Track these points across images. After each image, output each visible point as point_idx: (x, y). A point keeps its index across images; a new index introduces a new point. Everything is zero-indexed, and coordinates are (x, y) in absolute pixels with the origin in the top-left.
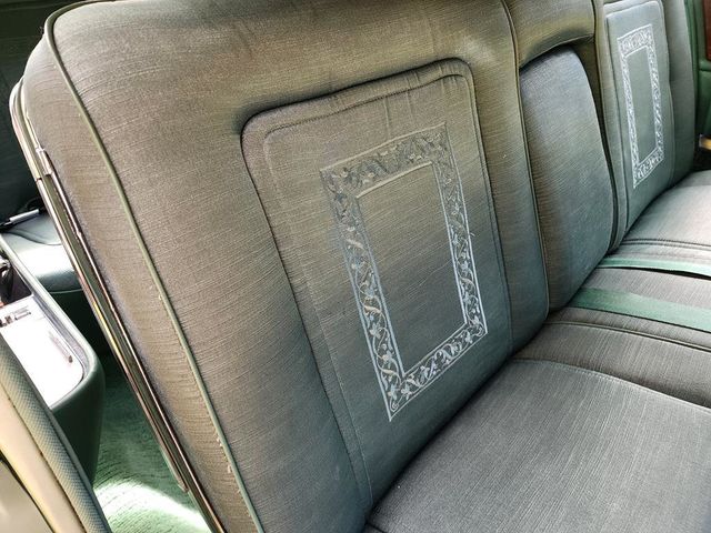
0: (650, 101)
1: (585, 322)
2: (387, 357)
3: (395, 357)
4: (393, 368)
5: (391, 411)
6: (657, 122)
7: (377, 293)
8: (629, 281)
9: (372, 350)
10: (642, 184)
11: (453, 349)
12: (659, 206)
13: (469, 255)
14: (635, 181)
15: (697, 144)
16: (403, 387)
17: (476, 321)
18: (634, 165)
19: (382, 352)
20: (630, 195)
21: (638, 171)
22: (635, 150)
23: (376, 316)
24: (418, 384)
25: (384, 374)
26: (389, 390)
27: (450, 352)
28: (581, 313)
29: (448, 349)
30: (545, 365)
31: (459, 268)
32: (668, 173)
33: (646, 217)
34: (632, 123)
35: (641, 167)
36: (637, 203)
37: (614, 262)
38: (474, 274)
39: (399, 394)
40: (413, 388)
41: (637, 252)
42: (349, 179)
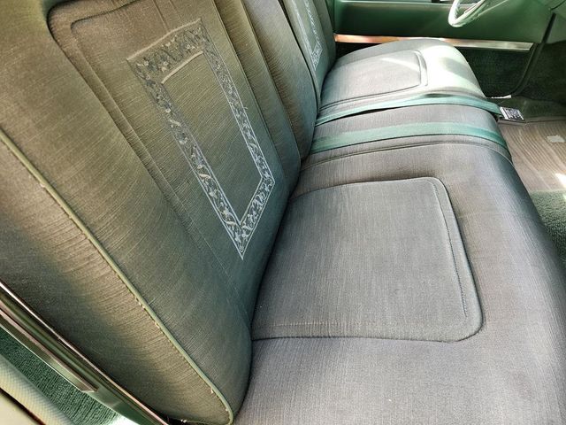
1: (325, 159)
2: (226, 212)
3: (230, 211)
4: (232, 220)
5: (241, 251)
6: (312, 23)
7: (203, 163)
8: (338, 126)
9: (216, 209)
10: (318, 67)
11: (261, 198)
12: (329, 83)
13: (248, 125)
14: (314, 65)
16: (242, 233)
17: (267, 175)
18: (310, 53)
19: (222, 209)
21: (313, 58)
22: (308, 44)
23: (209, 181)
24: (251, 229)
25: (229, 225)
26: (235, 237)
27: (259, 201)
28: (321, 155)
29: (258, 198)
30: (314, 194)
31: (246, 135)
33: (326, 90)
35: (314, 55)
37: (323, 120)
38: (255, 140)
39: (241, 238)
40: (248, 232)
42: (150, 67)
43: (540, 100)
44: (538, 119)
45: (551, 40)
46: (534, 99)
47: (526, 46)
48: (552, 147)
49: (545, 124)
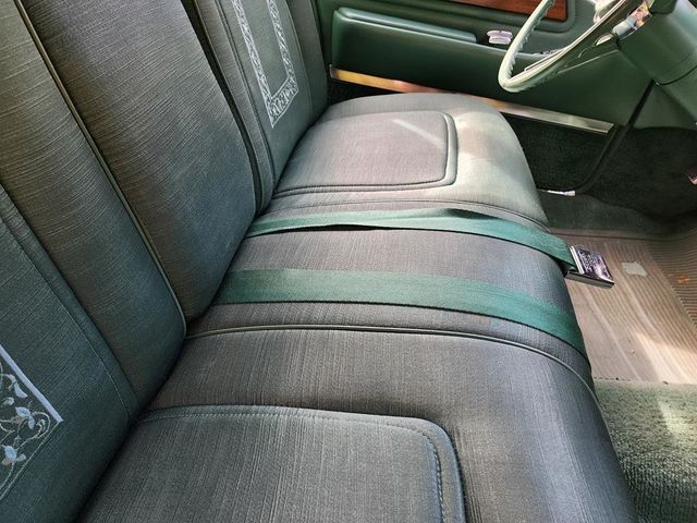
0: (268, 19)
6: (282, 47)
8: (284, 249)
10: (281, 123)
12: (305, 146)
14: (271, 119)
15: (328, 76)
18: (265, 99)
20: (269, 137)
21: (272, 106)
22: (262, 80)
32: (306, 108)
33: (295, 160)
34: (250, 44)
35: (276, 100)
36: (280, 146)
37: (265, 226)
41: (290, 207)
43: (615, 205)
44: (610, 233)
45: (640, 123)
46: (606, 203)
47: (604, 127)
48: (628, 281)
49: (618, 242)
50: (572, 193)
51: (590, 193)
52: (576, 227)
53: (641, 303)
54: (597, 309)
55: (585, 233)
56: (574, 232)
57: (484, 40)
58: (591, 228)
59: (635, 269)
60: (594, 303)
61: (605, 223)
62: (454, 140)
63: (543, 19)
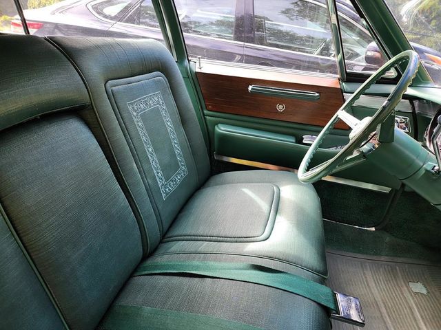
10: (171, 196)
14: (164, 195)
15: (213, 158)
18: (160, 184)
21: (165, 188)
22: (159, 175)
34: (152, 158)
35: (169, 183)
36: (170, 209)
41: (165, 253)
43: (402, 239)
47: (387, 190)
48: (413, 299)
49: (406, 266)
50: (373, 229)
51: (385, 229)
52: (376, 254)
53: (422, 317)
54: (388, 320)
55: (383, 258)
56: (375, 258)
57: (300, 141)
58: (387, 255)
59: (419, 288)
60: (387, 316)
61: (396, 251)
62: (276, 205)
63: (334, 128)
